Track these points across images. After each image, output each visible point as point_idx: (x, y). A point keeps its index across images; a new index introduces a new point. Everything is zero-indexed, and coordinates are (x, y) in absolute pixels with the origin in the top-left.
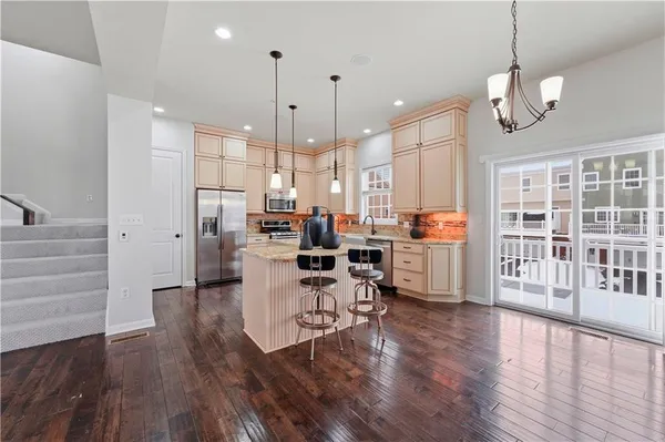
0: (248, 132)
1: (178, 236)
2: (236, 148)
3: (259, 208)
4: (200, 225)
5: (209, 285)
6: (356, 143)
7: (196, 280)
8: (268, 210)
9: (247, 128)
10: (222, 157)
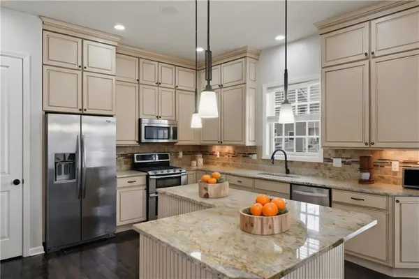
0: (117, 34)
1: (16, 182)
2: (102, 56)
3: (130, 139)
4: (51, 164)
5: (64, 251)
6: (258, 55)
7: (44, 244)
8: (143, 140)
9: (120, 28)
10: (82, 68)
